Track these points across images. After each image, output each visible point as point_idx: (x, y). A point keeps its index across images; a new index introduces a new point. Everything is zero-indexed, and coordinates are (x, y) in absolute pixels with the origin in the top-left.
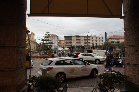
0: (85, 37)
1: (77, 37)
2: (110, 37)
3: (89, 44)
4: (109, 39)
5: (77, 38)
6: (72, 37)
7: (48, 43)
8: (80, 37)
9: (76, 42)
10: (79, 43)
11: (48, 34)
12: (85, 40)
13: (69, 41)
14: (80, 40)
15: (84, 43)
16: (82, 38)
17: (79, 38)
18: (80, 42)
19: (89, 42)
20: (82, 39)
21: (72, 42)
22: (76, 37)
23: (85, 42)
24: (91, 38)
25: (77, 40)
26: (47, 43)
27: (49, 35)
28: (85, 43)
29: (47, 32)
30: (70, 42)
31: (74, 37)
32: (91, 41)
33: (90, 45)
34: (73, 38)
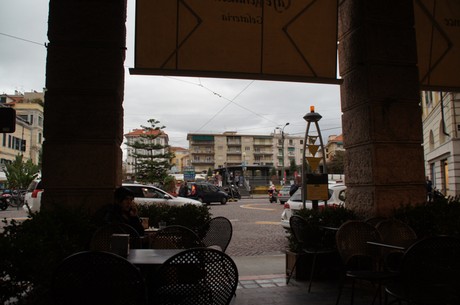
0: (255, 138)
1: (230, 136)
2: (332, 139)
3: (269, 161)
4: (329, 146)
5: (231, 143)
6: (215, 138)
7: (155, 157)
8: (239, 137)
9: (228, 155)
10: (237, 158)
11: (157, 126)
12: (255, 146)
13: (204, 152)
14: (239, 147)
15: (253, 157)
16: (247, 140)
17: (237, 142)
18: (240, 155)
19: (270, 156)
20: (245, 143)
21: (213, 155)
22: (228, 136)
23: (257, 153)
24: (275, 142)
25: (229, 146)
26: (152, 157)
27: (157, 129)
28: (257, 157)
29: (151, 121)
30: (206, 155)
31: (220, 139)
32: (275, 152)
33: (272, 164)
34: (218, 142)
